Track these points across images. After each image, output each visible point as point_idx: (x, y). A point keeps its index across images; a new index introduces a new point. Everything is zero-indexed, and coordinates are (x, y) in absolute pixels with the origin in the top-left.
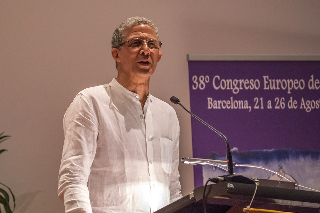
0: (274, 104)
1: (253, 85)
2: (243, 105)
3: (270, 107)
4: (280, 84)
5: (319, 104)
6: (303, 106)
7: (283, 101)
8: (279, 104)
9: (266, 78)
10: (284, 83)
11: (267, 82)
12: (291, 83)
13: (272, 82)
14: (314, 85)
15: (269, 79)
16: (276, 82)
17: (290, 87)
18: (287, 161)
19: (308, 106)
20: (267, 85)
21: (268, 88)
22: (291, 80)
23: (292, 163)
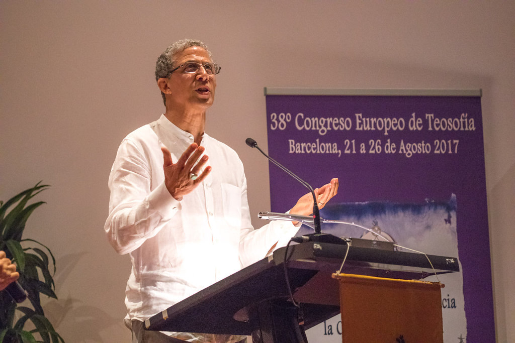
0: (368, 147)
1: (343, 124)
2: (332, 149)
3: (363, 151)
4: (375, 124)
5: (421, 147)
6: (402, 150)
7: (378, 144)
8: (374, 148)
9: (359, 117)
10: (380, 122)
11: (360, 121)
12: (388, 122)
13: (366, 121)
14: (415, 125)
15: (363, 117)
16: (370, 122)
17: (388, 127)
18: (383, 216)
19: (408, 150)
20: (360, 124)
21: (361, 129)
22: (389, 119)
23: (389, 218)
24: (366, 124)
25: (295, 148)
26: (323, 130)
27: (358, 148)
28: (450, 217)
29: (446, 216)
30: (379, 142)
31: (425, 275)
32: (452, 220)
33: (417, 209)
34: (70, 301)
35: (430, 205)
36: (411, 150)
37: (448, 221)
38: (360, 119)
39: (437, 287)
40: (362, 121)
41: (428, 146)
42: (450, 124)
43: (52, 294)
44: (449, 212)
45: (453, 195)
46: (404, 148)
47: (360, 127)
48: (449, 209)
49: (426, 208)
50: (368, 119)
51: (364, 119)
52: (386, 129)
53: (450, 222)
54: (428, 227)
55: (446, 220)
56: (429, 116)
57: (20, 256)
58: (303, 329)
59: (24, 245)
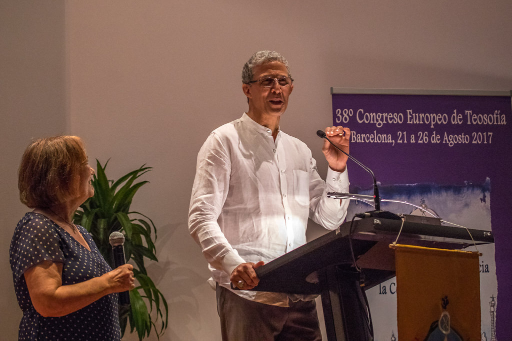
0: (417, 138)
1: (396, 118)
2: (387, 139)
3: (413, 141)
4: (423, 118)
5: (462, 139)
6: (446, 140)
7: (426, 136)
8: (422, 138)
9: (410, 112)
10: (427, 117)
11: (411, 116)
12: (434, 117)
13: (416, 116)
14: (457, 119)
15: (413, 113)
16: (419, 117)
17: (434, 121)
18: (429, 196)
19: (451, 140)
20: (411, 119)
21: (412, 122)
22: (434, 115)
23: (434, 197)
24: (415, 118)
25: (356, 138)
26: (380, 124)
27: (409, 139)
28: (485, 196)
29: (481, 196)
30: (426, 134)
31: (466, 246)
32: (486, 198)
33: (457, 189)
34: (168, 263)
35: (469, 187)
36: (453, 140)
37: (483, 200)
38: (410, 115)
39: (476, 256)
40: (413, 116)
41: (467, 137)
42: (485, 119)
43: (154, 258)
44: (484, 193)
45: (488, 178)
46: (447, 139)
47: (410, 121)
48: (484, 190)
49: (465, 189)
50: (417, 115)
51: (414, 115)
52: (432, 123)
53: (485, 201)
54: (467, 205)
55: (481, 199)
56: (468, 112)
57: (128, 226)
58: (363, 290)
59: (131, 216)
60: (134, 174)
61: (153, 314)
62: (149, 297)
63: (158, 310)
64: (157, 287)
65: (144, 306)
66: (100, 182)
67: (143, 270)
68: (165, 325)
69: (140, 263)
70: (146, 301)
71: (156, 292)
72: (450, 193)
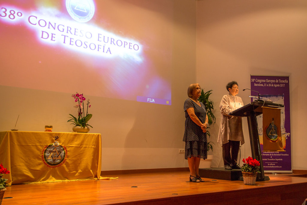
0: (268, 85)
1: (264, 81)
2: (262, 85)
4: (270, 81)
6: (274, 86)
8: (270, 85)
14: (277, 81)
19: (276, 86)
22: (272, 80)
23: (272, 98)
24: (268, 81)
25: (255, 85)
26: (261, 82)
27: (267, 85)
29: (282, 97)
31: (278, 108)
33: (277, 96)
34: (216, 110)
35: (279, 95)
37: (282, 98)
39: (280, 110)
41: (279, 85)
42: (283, 81)
43: (213, 109)
45: (283, 94)
48: (283, 96)
52: (272, 82)
54: (279, 99)
56: (280, 80)
57: (208, 102)
58: (256, 116)
59: (208, 100)
60: (209, 91)
61: (213, 120)
62: (212, 117)
63: (214, 119)
64: (214, 115)
65: (211, 118)
66: (202, 93)
67: (211, 111)
68: (215, 122)
69: (210, 110)
70: (211, 117)
71: (213, 116)
72: (275, 97)
